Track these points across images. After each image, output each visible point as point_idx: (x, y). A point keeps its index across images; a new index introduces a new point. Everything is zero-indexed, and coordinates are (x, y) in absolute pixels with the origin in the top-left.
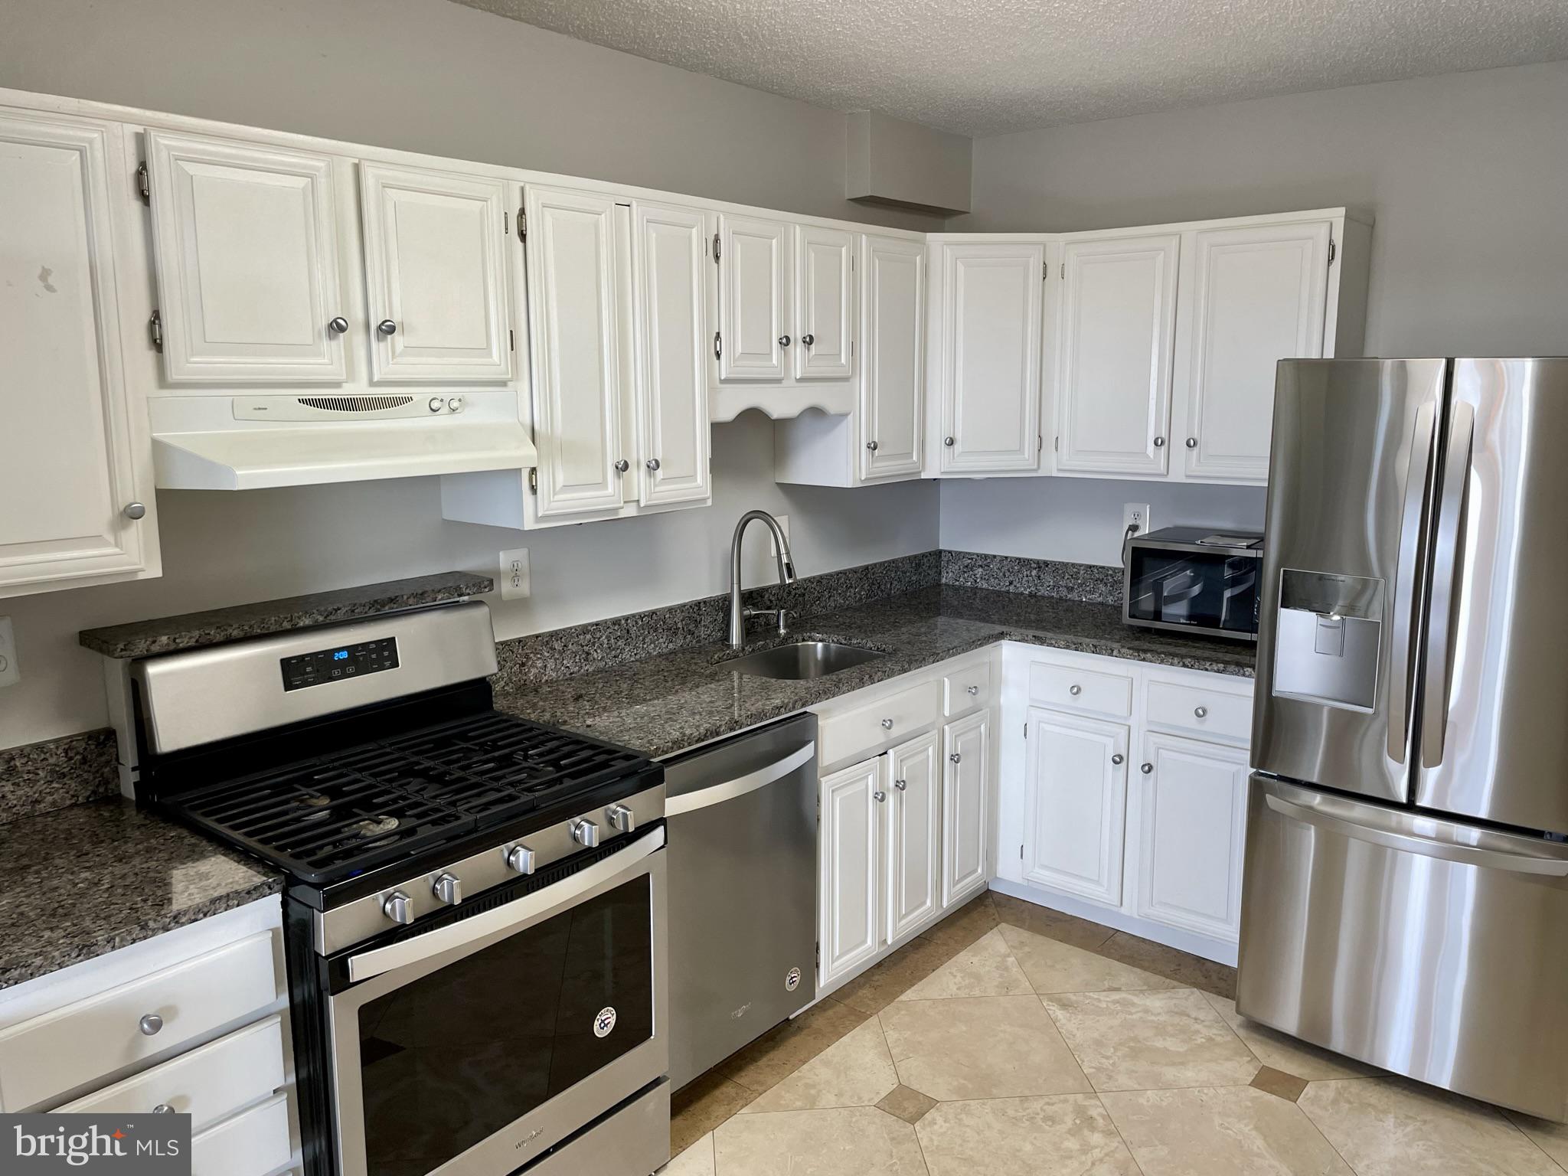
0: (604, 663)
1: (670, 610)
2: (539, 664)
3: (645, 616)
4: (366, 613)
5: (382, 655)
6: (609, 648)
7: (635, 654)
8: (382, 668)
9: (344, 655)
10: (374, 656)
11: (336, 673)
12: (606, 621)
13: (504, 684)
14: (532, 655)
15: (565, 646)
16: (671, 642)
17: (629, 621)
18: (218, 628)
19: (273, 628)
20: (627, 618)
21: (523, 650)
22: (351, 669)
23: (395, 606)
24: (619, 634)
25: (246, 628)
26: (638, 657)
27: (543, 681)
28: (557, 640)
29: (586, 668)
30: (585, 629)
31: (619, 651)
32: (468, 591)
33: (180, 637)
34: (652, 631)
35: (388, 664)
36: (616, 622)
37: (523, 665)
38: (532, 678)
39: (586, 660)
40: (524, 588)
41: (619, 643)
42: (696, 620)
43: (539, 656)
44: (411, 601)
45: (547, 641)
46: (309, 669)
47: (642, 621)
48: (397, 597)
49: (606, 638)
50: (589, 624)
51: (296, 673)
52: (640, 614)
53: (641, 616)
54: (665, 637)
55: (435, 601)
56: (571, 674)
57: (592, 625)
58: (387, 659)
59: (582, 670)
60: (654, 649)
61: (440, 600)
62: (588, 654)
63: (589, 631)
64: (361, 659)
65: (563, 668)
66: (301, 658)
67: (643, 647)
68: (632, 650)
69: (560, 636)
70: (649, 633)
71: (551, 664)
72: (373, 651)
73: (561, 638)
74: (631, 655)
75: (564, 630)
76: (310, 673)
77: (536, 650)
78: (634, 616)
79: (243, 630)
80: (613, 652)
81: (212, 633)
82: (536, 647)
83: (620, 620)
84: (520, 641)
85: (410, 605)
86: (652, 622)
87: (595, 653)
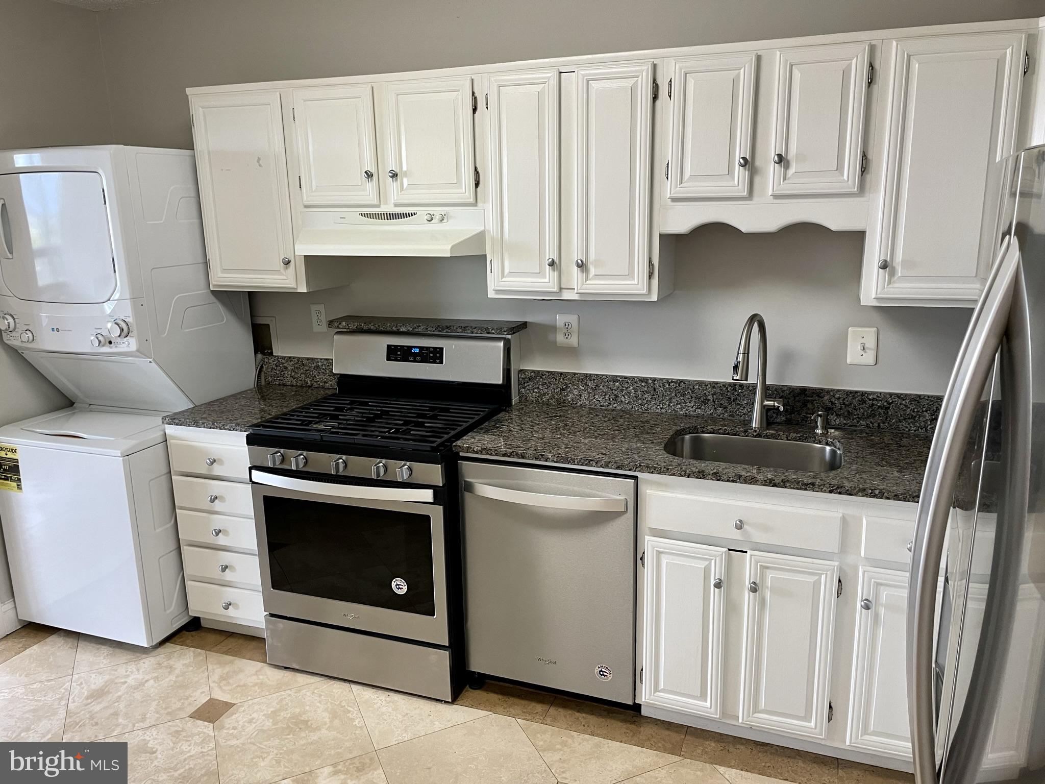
0: (631, 407)
1: (700, 383)
2: (576, 392)
3: (672, 382)
4: (433, 331)
5: (434, 356)
6: (636, 397)
7: (661, 408)
8: (434, 362)
9: (417, 350)
10: (431, 355)
11: (411, 358)
12: (634, 378)
13: (549, 398)
14: (570, 385)
15: (596, 386)
16: (700, 408)
17: (656, 382)
18: (365, 323)
19: (389, 329)
20: (654, 380)
21: (563, 380)
22: (419, 359)
23: (449, 331)
24: (646, 389)
25: (377, 326)
26: (663, 411)
27: (578, 404)
28: (591, 380)
29: (615, 405)
30: (615, 379)
31: (645, 402)
32: (493, 331)
33: (350, 324)
34: (679, 395)
35: (438, 361)
36: (644, 380)
37: (563, 389)
38: (570, 400)
39: (615, 400)
40: (574, 341)
41: (646, 396)
42: (730, 398)
43: (575, 387)
44: (458, 330)
45: (582, 379)
46: (399, 353)
47: (669, 385)
48: (450, 326)
49: (633, 389)
50: (619, 376)
51: (394, 353)
52: (667, 380)
53: (669, 382)
54: (693, 403)
55: (473, 333)
56: (601, 406)
57: (622, 377)
58: (438, 358)
59: (611, 406)
60: (681, 409)
61: (476, 333)
62: (616, 396)
63: (618, 381)
64: (425, 354)
65: (594, 400)
66: (396, 346)
67: (669, 405)
68: (658, 404)
69: (593, 378)
70: (676, 395)
71: (585, 395)
72: (431, 352)
73: (594, 380)
74: (656, 408)
75: (597, 375)
76: (399, 355)
77: (573, 382)
78: (662, 379)
79: (375, 327)
80: (640, 401)
81: (363, 325)
82: (573, 380)
83: (648, 380)
84: (561, 374)
85: (458, 333)
86: (681, 388)
87: (623, 397)
